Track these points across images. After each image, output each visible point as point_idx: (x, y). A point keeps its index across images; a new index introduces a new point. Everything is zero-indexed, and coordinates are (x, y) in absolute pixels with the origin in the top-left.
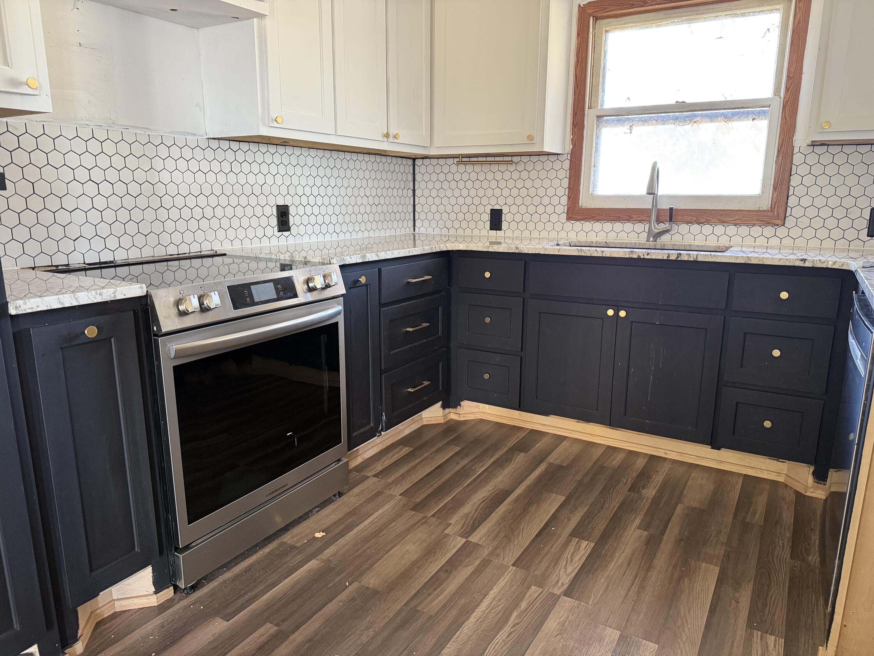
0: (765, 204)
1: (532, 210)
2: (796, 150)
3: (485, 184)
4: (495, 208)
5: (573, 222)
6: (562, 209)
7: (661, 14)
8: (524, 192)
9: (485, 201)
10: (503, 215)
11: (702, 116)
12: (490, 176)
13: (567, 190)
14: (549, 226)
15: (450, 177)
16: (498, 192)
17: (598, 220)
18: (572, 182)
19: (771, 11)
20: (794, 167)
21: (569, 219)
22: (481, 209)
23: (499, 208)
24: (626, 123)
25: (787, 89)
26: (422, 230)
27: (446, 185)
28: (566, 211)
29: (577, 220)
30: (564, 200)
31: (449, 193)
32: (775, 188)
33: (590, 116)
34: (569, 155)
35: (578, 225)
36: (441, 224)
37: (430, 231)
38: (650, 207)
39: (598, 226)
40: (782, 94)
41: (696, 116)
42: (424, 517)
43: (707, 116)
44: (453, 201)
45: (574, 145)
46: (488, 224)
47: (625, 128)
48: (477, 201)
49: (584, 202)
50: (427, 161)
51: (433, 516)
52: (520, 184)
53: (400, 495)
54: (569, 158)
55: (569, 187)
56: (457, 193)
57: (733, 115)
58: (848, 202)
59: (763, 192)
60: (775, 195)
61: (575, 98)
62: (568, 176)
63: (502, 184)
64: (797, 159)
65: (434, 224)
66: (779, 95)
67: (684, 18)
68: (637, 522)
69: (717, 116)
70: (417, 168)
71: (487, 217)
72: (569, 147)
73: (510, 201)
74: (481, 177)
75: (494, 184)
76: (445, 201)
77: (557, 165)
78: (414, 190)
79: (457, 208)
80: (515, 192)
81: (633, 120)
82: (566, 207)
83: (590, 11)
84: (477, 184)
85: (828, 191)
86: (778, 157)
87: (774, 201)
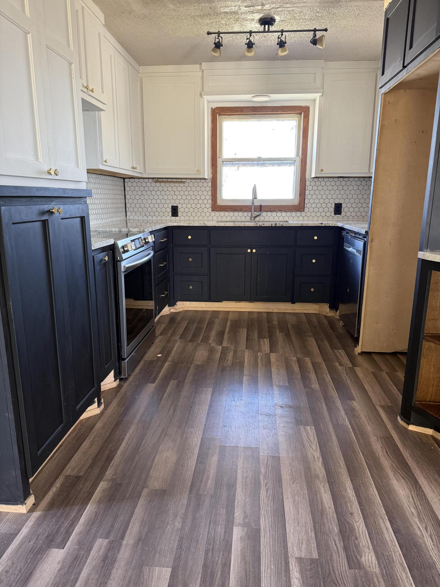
0: (296, 202)
1: (194, 206)
2: (307, 180)
3: (167, 193)
4: (174, 205)
5: (215, 212)
6: (209, 205)
7: (248, 116)
8: (189, 197)
9: (168, 201)
10: (179, 209)
11: (269, 164)
12: (170, 188)
13: (211, 196)
14: (203, 214)
15: (146, 189)
16: (175, 197)
17: (227, 211)
18: (213, 193)
19: (293, 120)
20: (306, 187)
21: (213, 210)
22: (166, 206)
23: (176, 205)
24: (236, 165)
25: (302, 154)
26: (131, 217)
27: (144, 193)
28: (211, 207)
29: (217, 211)
30: (210, 201)
31: (147, 197)
32: (300, 195)
33: (219, 161)
34: (211, 180)
35: (217, 213)
36: (143, 214)
37: (136, 218)
38: (251, 205)
39: (227, 214)
40: (300, 156)
41: (266, 164)
42: (198, 344)
43: (271, 164)
44: (149, 201)
45: (213, 175)
46: (170, 214)
47: (236, 168)
48: (163, 202)
49: (219, 203)
50: (132, 180)
51: (201, 342)
52: (187, 193)
53: (179, 339)
54: (211, 181)
55: (212, 195)
56: (151, 197)
57: (282, 164)
58: (327, 201)
59: (295, 197)
60: (300, 198)
61: (212, 152)
62: (211, 190)
63: (177, 193)
64: (308, 183)
65: (138, 214)
66: (299, 156)
67: (258, 119)
68: (278, 331)
69: (275, 164)
70: (126, 184)
71: (170, 210)
72: (211, 176)
73: (182, 201)
74: (165, 189)
75: (172, 193)
76: (145, 202)
77: (205, 184)
78: (125, 195)
79: (152, 206)
80: (184, 197)
81: (239, 164)
82: (211, 205)
83: (217, 111)
84: (163, 193)
85: (319, 197)
86: (300, 182)
87: (300, 201)
